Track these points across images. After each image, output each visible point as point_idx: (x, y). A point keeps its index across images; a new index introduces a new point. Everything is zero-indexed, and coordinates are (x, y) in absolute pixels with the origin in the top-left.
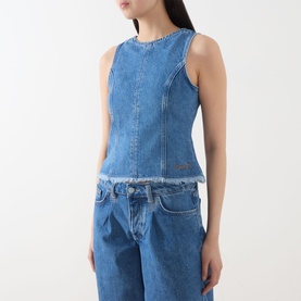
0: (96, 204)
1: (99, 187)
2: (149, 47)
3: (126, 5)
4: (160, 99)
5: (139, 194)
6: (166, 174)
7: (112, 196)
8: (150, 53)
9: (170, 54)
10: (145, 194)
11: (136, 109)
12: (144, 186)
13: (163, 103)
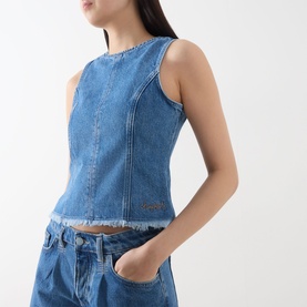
0: (43, 250)
1: (49, 230)
2: (118, 59)
3: (89, 5)
4: (124, 117)
5: (88, 248)
6: (129, 216)
7: (60, 245)
8: (119, 65)
9: (141, 63)
10: (94, 249)
11: (97, 132)
12: (95, 238)
13: (129, 122)
